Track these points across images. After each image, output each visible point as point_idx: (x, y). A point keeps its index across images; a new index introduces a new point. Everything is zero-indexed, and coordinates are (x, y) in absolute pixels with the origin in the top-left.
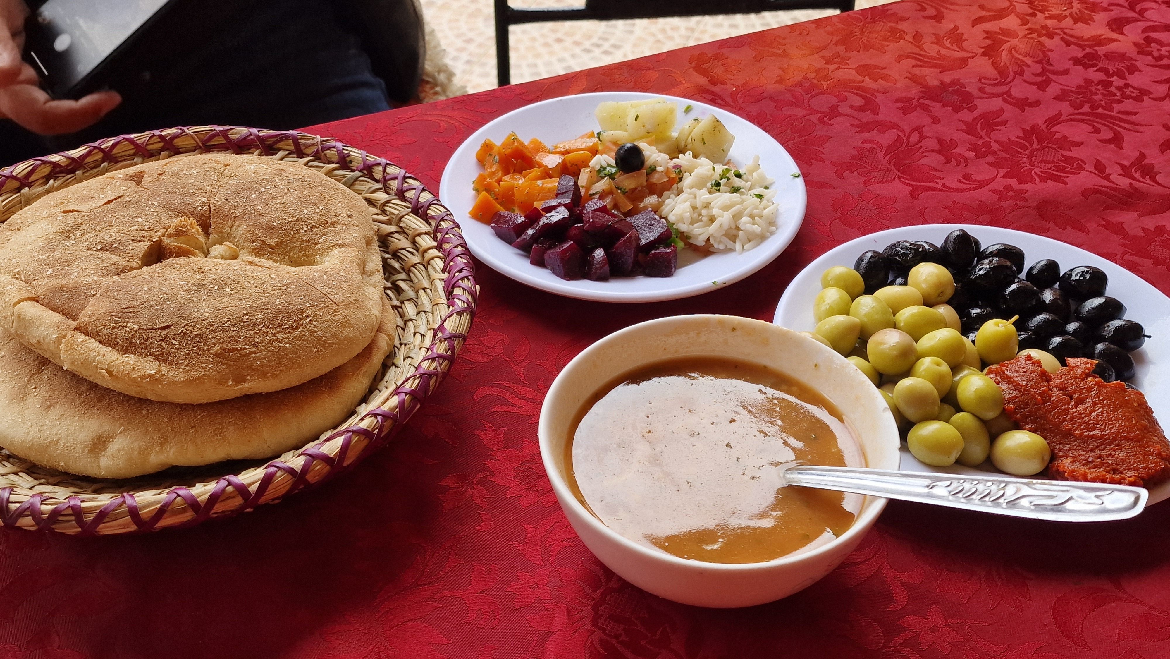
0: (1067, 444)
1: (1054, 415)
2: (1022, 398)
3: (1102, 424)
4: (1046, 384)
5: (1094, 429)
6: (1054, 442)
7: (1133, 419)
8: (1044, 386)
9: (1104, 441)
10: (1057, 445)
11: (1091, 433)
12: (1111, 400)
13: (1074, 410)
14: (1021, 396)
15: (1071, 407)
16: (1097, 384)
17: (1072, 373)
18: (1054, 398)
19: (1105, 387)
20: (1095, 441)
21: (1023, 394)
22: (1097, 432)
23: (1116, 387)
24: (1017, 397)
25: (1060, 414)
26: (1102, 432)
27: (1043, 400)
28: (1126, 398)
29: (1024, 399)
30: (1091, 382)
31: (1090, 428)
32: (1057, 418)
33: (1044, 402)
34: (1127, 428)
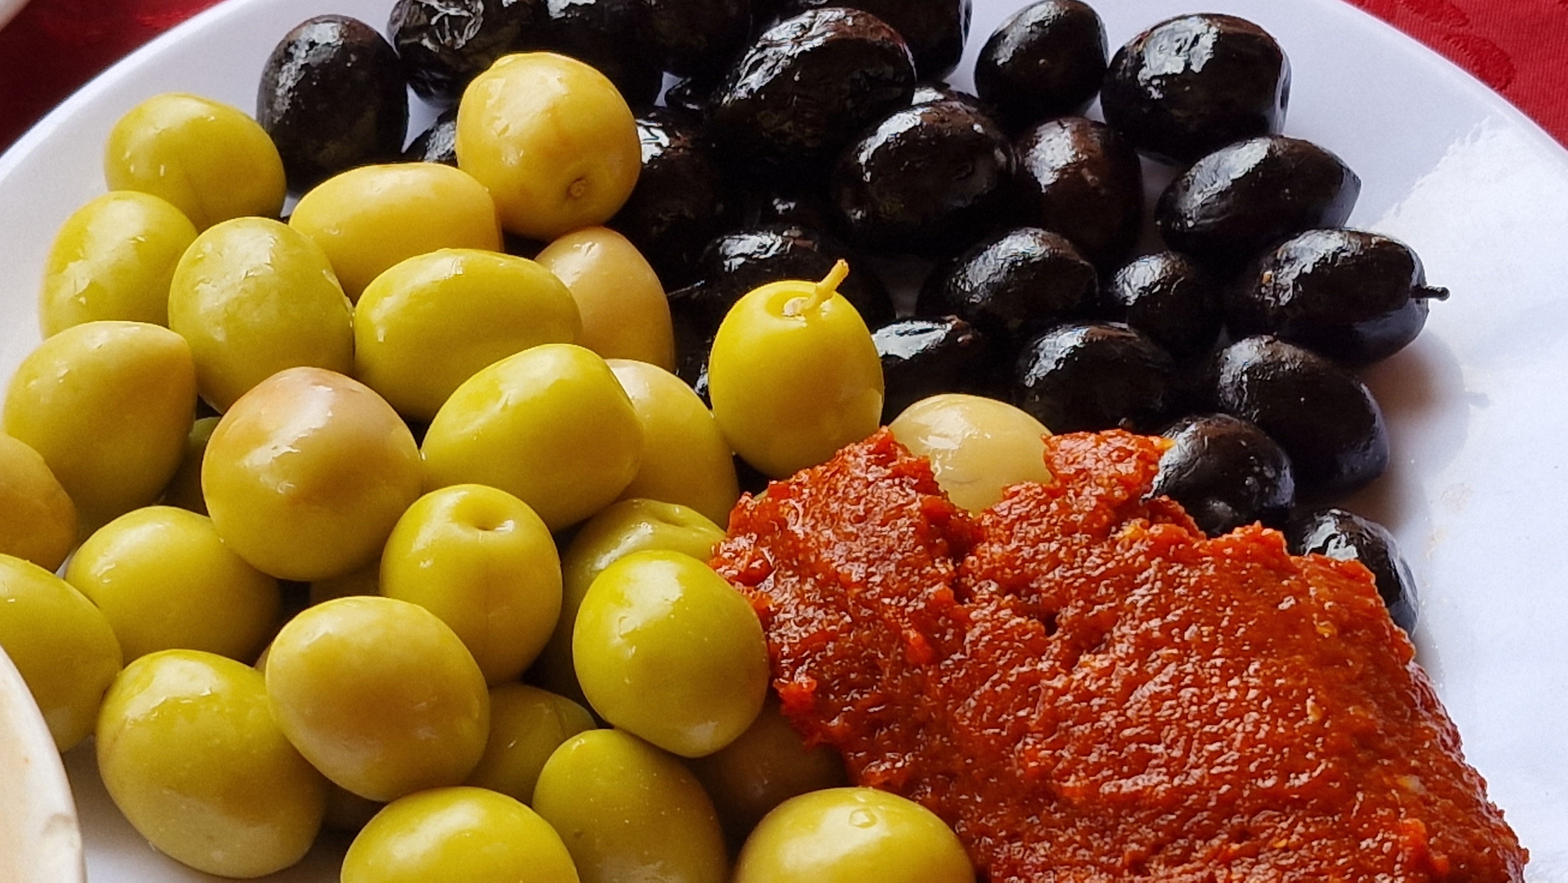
0: (1039, 840)
1: (979, 710)
2: (848, 641)
3: (1175, 741)
4: (944, 568)
5: (1142, 762)
6: (985, 832)
7: (1309, 703)
8: (936, 579)
9: (1183, 819)
10: (999, 843)
11: (1128, 786)
12: (1215, 622)
13: (1058, 683)
14: (849, 628)
15: (1044, 666)
16: (1158, 549)
17: (1054, 506)
18: (977, 631)
19: (1192, 560)
20: (1148, 821)
21: (856, 623)
22: (1155, 779)
23: (1241, 556)
24: (833, 637)
25: (1002, 704)
26: (1172, 777)
27: (929, 640)
28: (1284, 606)
29: (857, 640)
30: (1132, 542)
31: (1124, 762)
32: (993, 722)
33: (939, 653)
34: (1278, 750)
